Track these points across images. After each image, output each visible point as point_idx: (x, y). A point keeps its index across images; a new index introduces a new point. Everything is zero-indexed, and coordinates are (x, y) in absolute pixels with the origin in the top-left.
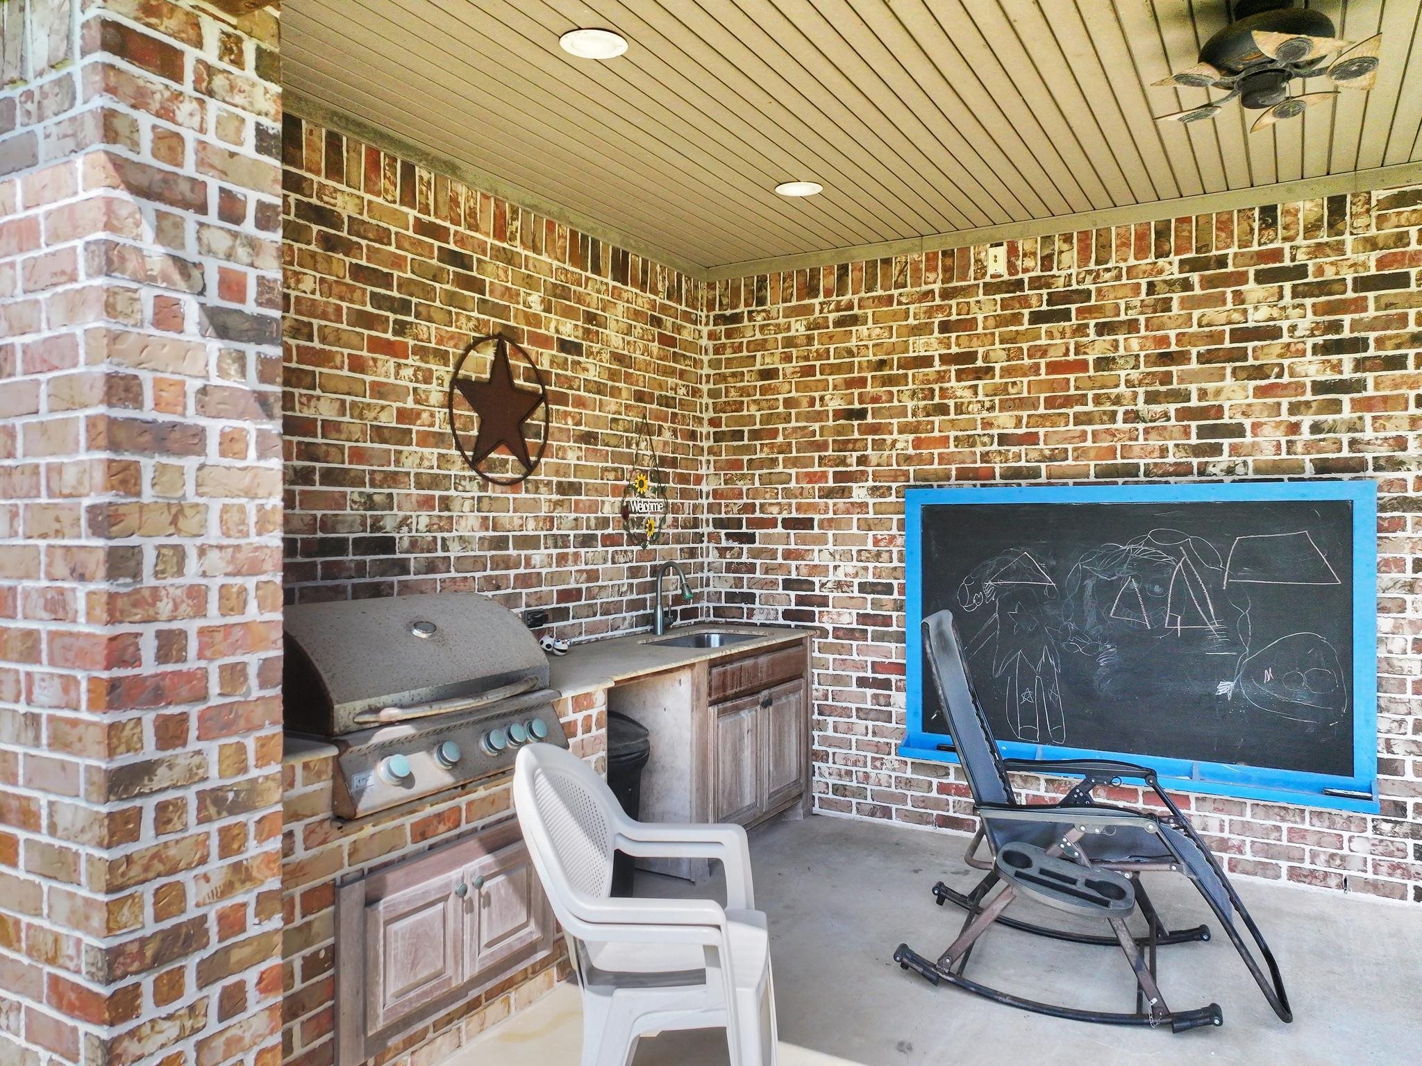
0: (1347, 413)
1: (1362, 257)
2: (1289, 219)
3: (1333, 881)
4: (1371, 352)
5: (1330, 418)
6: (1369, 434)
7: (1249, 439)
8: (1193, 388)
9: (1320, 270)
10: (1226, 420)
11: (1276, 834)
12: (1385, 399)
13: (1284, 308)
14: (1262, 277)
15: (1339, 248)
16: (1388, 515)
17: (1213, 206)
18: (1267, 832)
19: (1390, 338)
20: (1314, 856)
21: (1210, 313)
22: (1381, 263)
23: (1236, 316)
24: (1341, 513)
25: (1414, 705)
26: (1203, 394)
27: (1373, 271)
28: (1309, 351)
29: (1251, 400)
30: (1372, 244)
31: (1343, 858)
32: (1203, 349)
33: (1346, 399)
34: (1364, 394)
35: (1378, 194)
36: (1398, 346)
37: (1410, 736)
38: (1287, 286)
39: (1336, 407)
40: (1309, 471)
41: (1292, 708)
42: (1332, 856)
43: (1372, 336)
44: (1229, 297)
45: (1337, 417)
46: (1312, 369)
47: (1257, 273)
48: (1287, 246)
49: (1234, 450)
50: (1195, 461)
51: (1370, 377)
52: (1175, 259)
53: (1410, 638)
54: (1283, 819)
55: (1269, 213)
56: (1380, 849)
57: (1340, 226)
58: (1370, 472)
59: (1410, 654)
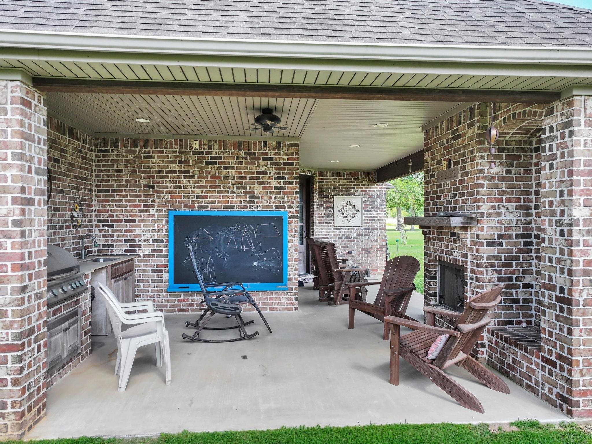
0: (282, 195)
1: (284, 157)
2: (269, 145)
3: (278, 309)
4: (286, 180)
5: (278, 195)
6: (286, 200)
7: (261, 200)
8: (248, 186)
9: (276, 159)
10: (255, 195)
11: (266, 300)
12: (289, 192)
13: (268, 168)
14: (264, 159)
15: (280, 154)
16: (290, 219)
17: (253, 139)
18: (264, 299)
19: (290, 177)
20: (275, 303)
21: (252, 167)
22: (288, 159)
23: (258, 168)
24: (280, 219)
25: (295, 264)
26: (250, 188)
27: (287, 161)
28: (274, 179)
29: (261, 190)
30: (286, 154)
31: (281, 303)
32: (250, 176)
33: (281, 191)
34: (285, 190)
35: (288, 143)
36: (292, 180)
37: (294, 272)
38: (269, 162)
39: (279, 193)
40: (274, 209)
41: (270, 267)
42: (278, 303)
43: (287, 176)
44: (256, 163)
45: (280, 195)
46: (274, 183)
47: (263, 158)
48: (269, 152)
49: (257, 203)
50: (248, 205)
51: (286, 186)
52: (244, 151)
53: (294, 249)
54: (268, 296)
55: (265, 143)
56: (288, 299)
57: (280, 149)
58: (286, 209)
59: (294, 252)
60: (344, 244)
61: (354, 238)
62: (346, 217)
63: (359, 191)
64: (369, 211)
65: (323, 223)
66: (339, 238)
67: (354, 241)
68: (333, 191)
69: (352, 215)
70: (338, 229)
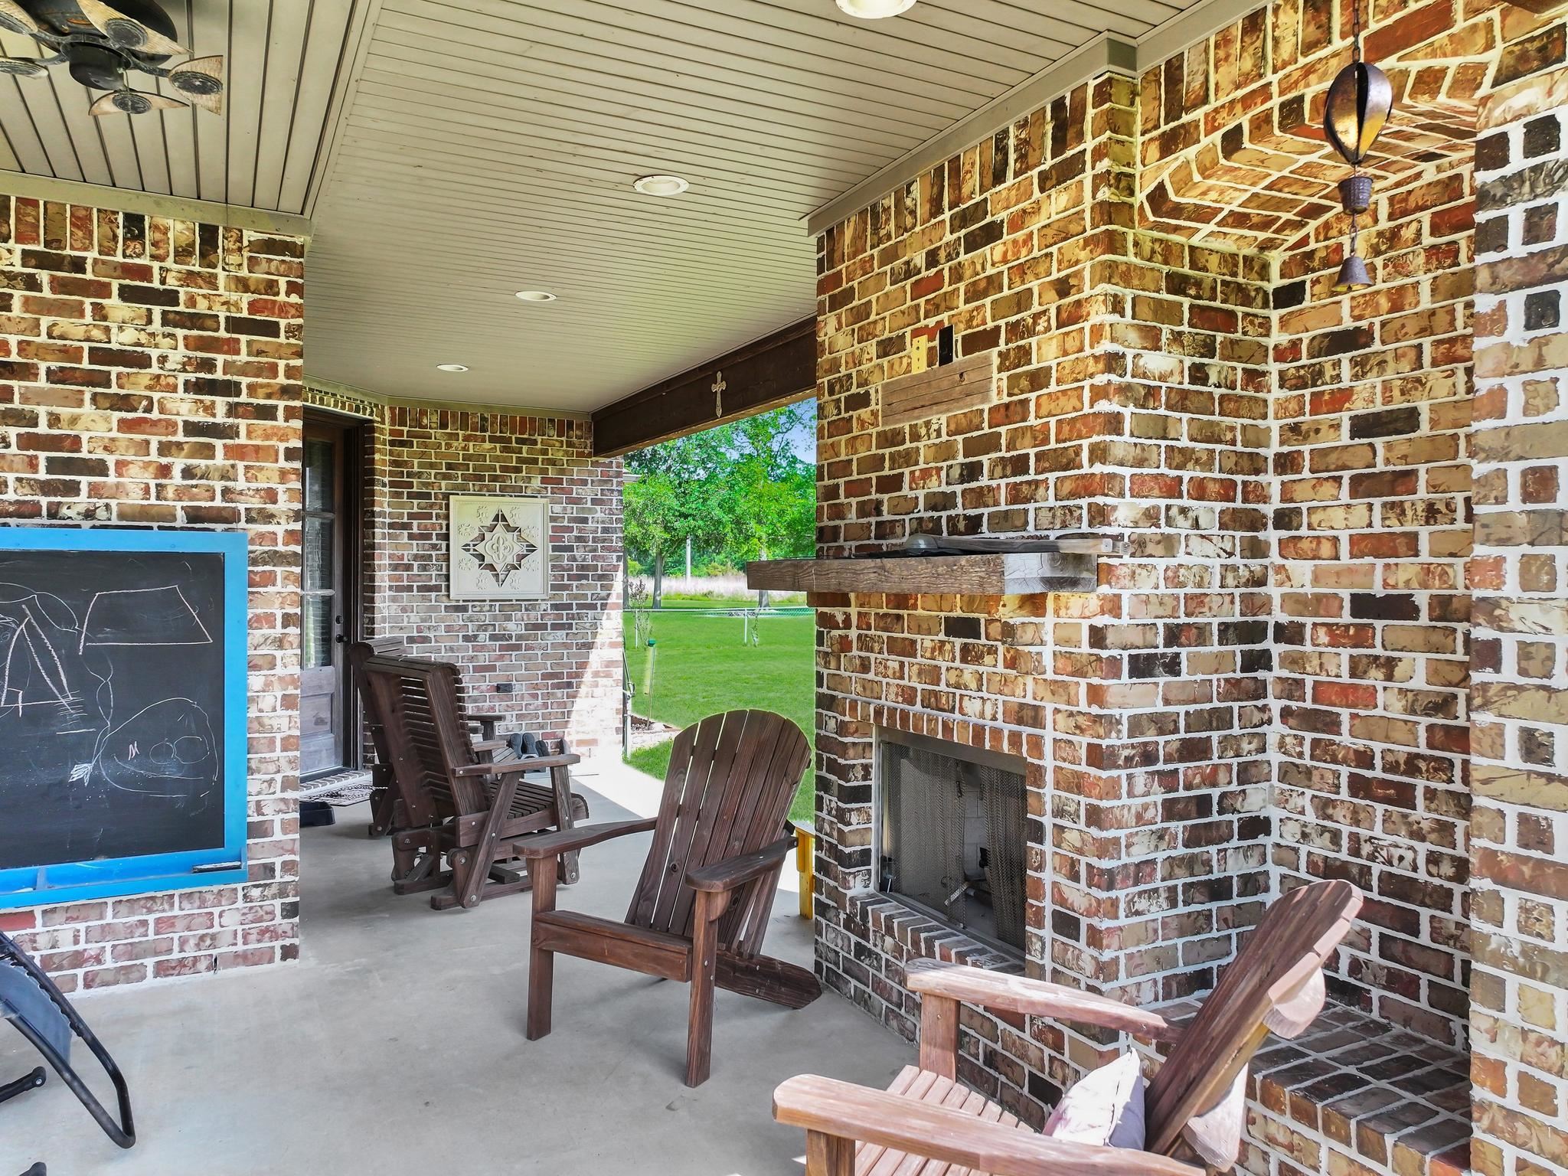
0: (220, 460)
1: (234, 297)
2: (158, 236)
3: (202, 965)
4: (244, 398)
5: (203, 463)
6: (241, 484)
7: (112, 479)
8: (42, 411)
9: (192, 301)
10: (84, 454)
11: (142, 930)
12: (257, 449)
13: (153, 335)
14: (127, 294)
15: (211, 282)
16: (260, 569)
17: (69, 195)
18: (130, 930)
19: (262, 386)
20: (183, 942)
21: (65, 324)
22: (253, 307)
23: (96, 334)
24: (211, 567)
25: (283, 763)
26: (54, 420)
27: (245, 314)
28: (181, 388)
29: (114, 434)
30: (243, 285)
31: (213, 937)
32: (54, 365)
33: (219, 444)
34: (237, 441)
35: (250, 236)
36: (269, 396)
37: (279, 795)
38: (157, 310)
39: (208, 451)
40: (181, 520)
41: (159, 784)
42: (202, 938)
43: (245, 381)
44: (88, 309)
45: (210, 462)
46: (184, 407)
47: (122, 288)
48: (156, 266)
49: (95, 491)
50: (44, 501)
51: (243, 424)
52: (18, 248)
53: (279, 695)
54: (150, 911)
55: (134, 222)
56: (250, 917)
57: (212, 258)
58: (242, 524)
59: (279, 712)
60: (484, 658)
61: (520, 637)
62: (491, 567)
63: (536, 482)
64: (570, 549)
65: (410, 589)
66: (466, 638)
67: (518, 647)
68: (445, 477)
69: (511, 559)
70: (464, 609)
